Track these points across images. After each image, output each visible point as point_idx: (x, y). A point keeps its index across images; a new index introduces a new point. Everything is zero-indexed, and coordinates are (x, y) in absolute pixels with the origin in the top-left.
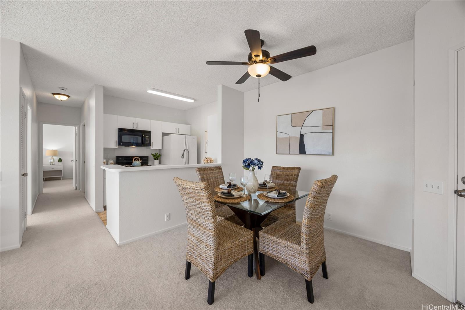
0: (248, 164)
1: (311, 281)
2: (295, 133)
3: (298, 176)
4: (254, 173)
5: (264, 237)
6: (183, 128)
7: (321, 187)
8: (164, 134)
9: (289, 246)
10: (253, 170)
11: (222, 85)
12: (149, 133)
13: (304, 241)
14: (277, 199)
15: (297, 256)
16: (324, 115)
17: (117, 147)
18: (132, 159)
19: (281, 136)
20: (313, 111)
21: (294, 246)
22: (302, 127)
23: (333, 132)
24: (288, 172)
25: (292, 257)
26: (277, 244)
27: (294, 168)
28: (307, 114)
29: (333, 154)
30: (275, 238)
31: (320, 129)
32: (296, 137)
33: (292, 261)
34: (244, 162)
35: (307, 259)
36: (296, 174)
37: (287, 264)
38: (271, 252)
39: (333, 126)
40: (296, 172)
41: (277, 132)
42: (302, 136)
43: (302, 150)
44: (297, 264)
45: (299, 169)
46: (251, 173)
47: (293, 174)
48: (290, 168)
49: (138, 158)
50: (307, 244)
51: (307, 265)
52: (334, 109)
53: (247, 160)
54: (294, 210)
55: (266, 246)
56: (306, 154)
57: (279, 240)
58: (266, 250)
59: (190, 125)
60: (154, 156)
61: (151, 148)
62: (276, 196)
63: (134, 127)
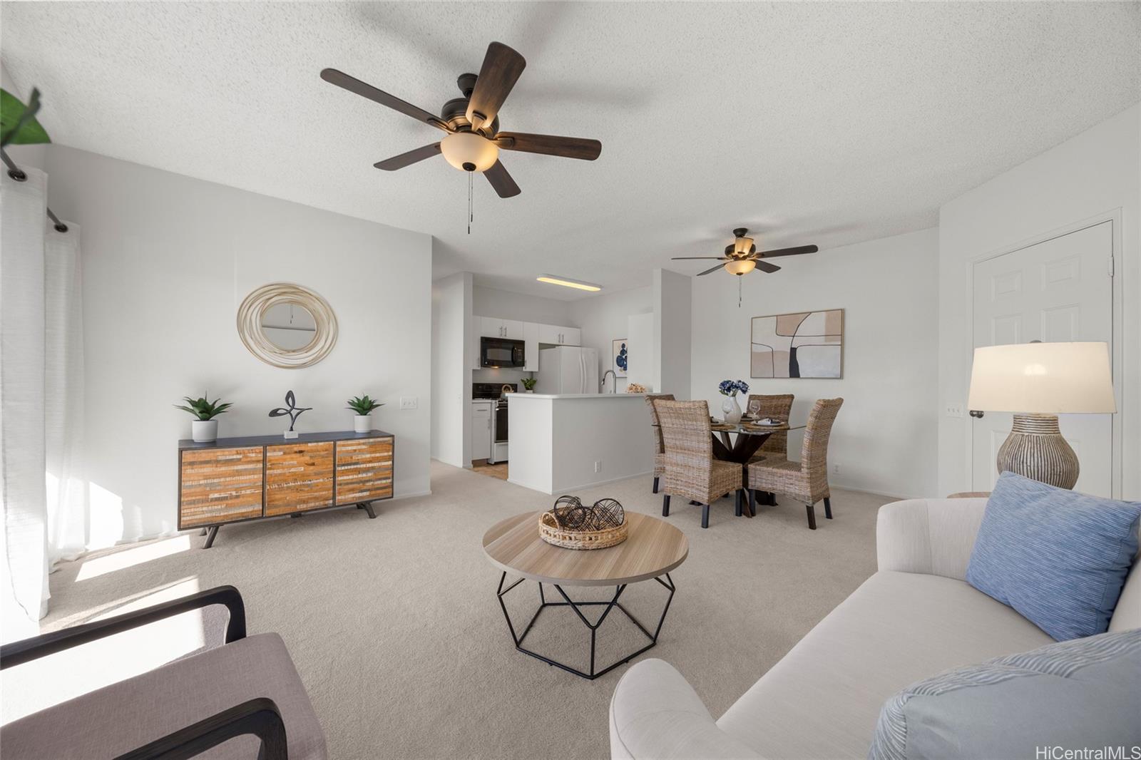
0: (728, 387)
1: (813, 507)
2: (784, 345)
3: (790, 407)
4: (735, 400)
5: (755, 470)
6: (570, 334)
7: (824, 406)
8: (543, 346)
9: (787, 475)
10: (734, 395)
11: (662, 269)
12: (521, 344)
13: (805, 466)
14: (770, 426)
15: (797, 483)
16: (828, 320)
17: (479, 368)
18: (501, 389)
19: (757, 349)
20: (811, 313)
21: (794, 473)
22: (794, 336)
23: (842, 345)
24: (774, 403)
25: (791, 486)
26: (773, 474)
27: (784, 396)
28: (802, 317)
29: (841, 377)
30: (770, 469)
31: (822, 340)
32: (785, 352)
33: (792, 490)
34: (723, 384)
35: (808, 485)
36: (788, 404)
37: (784, 494)
38: (764, 485)
39: (842, 335)
40: (787, 401)
41: (752, 343)
42: (793, 351)
43: (794, 372)
44: (797, 492)
45: (792, 397)
46: (732, 399)
47: (782, 405)
48: (778, 397)
49: (509, 386)
50: (808, 469)
51: (809, 490)
52: (843, 311)
53: (728, 382)
54: (786, 453)
55: (758, 480)
56: (801, 376)
57: (775, 470)
58: (758, 484)
59: (580, 328)
60: (525, 384)
61: (524, 370)
62: (769, 423)
63: (501, 335)
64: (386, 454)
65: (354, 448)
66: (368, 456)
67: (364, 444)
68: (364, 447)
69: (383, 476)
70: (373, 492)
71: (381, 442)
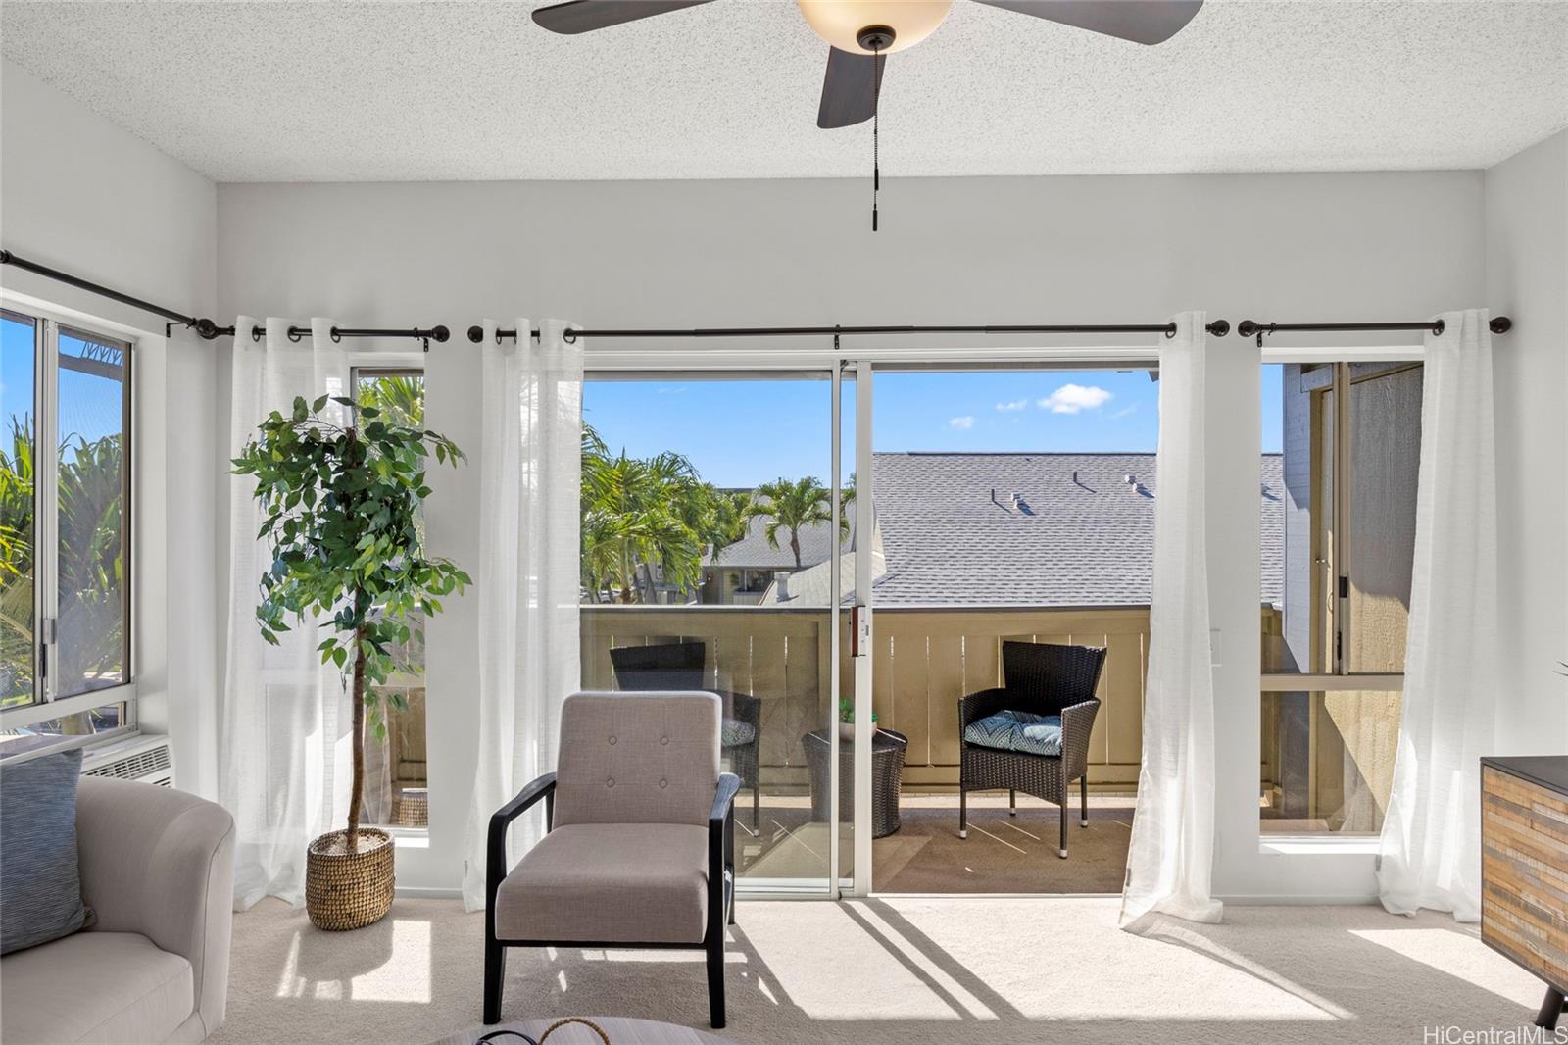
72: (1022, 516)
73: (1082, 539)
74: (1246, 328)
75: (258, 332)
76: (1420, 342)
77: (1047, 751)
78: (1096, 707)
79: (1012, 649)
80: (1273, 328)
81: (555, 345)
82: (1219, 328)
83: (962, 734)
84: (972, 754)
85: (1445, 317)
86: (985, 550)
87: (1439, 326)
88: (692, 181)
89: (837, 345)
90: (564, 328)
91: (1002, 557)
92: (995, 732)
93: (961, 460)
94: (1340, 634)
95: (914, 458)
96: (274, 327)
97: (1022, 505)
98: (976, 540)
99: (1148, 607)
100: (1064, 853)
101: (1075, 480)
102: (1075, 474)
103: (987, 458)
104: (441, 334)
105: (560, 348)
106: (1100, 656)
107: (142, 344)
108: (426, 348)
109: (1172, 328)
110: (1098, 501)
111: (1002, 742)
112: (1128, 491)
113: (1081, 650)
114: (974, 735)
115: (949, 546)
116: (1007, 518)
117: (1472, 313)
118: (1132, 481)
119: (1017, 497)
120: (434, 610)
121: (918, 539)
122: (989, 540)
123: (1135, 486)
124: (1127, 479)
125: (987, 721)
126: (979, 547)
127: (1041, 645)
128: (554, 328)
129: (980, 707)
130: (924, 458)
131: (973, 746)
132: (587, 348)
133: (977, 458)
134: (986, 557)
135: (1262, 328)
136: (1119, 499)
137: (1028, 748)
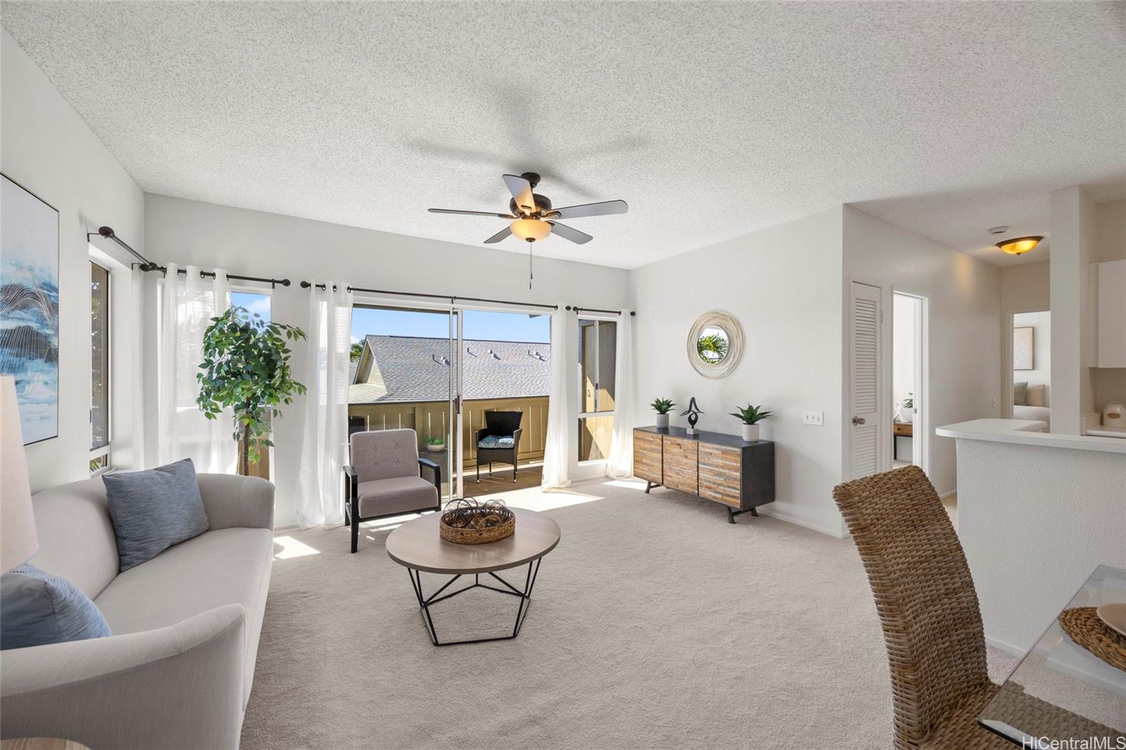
64: (735, 464)
65: (711, 451)
66: (721, 461)
67: (717, 449)
68: (717, 452)
69: (733, 485)
70: (724, 498)
71: (730, 451)
72: (447, 367)
73: (473, 377)
74: (575, 309)
75: (182, 271)
76: (616, 316)
77: (509, 447)
78: (521, 431)
79: (489, 414)
80: (582, 309)
81: (344, 293)
82: (568, 308)
83: (477, 444)
84: (482, 451)
85: (622, 310)
86: (433, 382)
87: (620, 313)
88: (398, 234)
89: (452, 303)
90: (347, 286)
91: (441, 385)
92: (490, 443)
93: (415, 340)
94: (596, 401)
95: (392, 338)
96: (192, 271)
97: (446, 362)
98: (428, 377)
99: (548, 396)
100: (515, 481)
101: (468, 351)
102: (468, 349)
103: (428, 340)
104: (286, 283)
105: (346, 295)
106: (520, 414)
107: (113, 272)
108: (273, 287)
109: (556, 307)
110: (478, 361)
111: (492, 445)
112: (490, 357)
113: (514, 412)
114: (482, 445)
115: (417, 380)
116: (441, 368)
117: (627, 310)
118: (491, 353)
119: (444, 358)
120: (289, 402)
121: (401, 377)
122: (434, 377)
123: (493, 355)
124: (489, 351)
125: (486, 439)
126: (430, 380)
127: (499, 412)
128: (343, 286)
129: (482, 435)
130: (397, 339)
131: (481, 449)
132: (354, 295)
133: (423, 340)
134: (434, 385)
135: (579, 309)
136: (487, 360)
137: (501, 446)
